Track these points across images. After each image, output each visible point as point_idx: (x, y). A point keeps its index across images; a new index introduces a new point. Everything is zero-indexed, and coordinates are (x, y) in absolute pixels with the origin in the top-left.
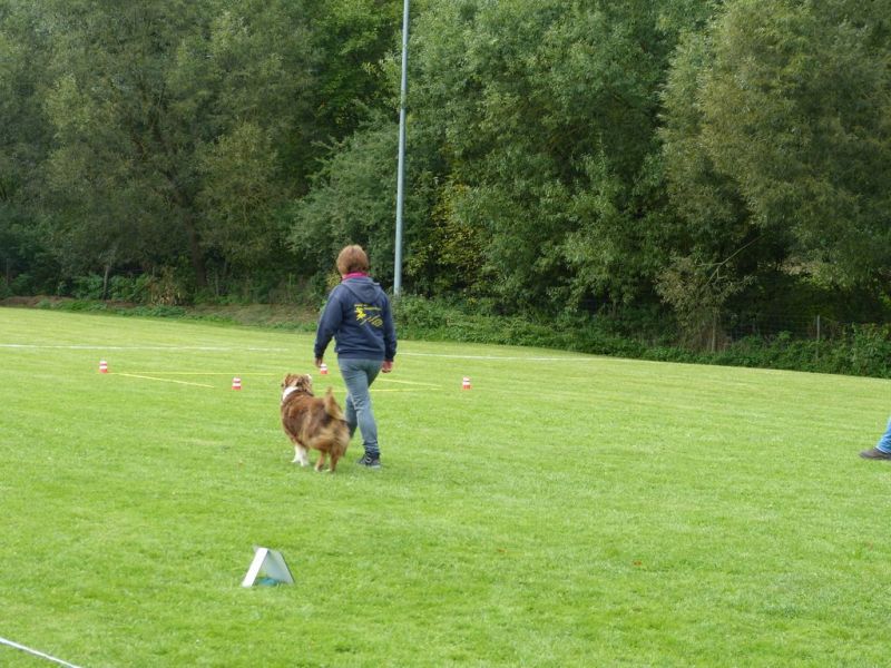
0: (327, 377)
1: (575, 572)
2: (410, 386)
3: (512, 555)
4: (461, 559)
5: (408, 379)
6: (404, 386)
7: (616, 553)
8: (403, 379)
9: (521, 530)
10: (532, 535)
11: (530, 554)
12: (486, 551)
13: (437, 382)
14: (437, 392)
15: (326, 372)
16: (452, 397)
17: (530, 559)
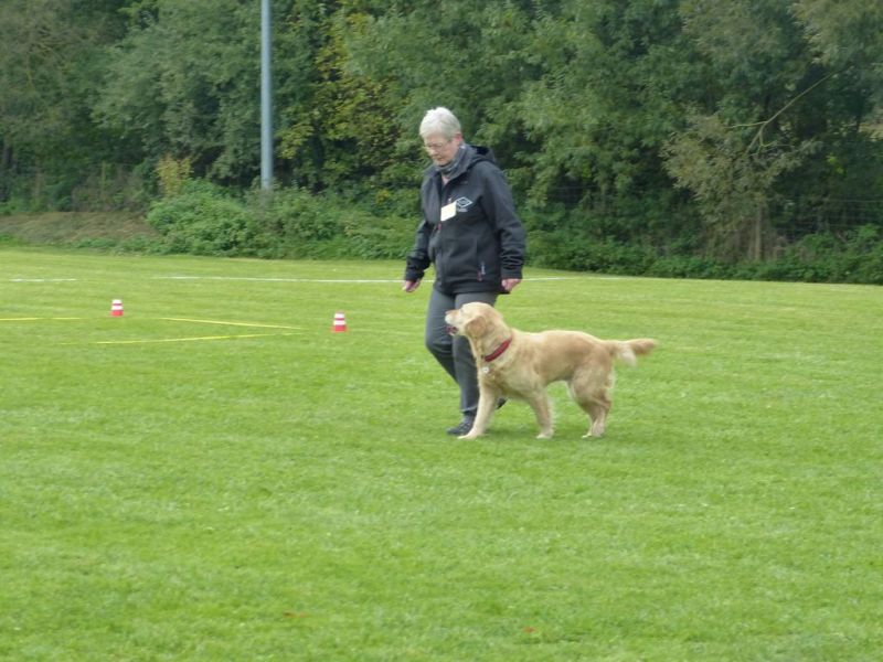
0: (122, 320)
1: (411, 650)
2: (251, 330)
3: (307, 623)
4: (211, 632)
5: (252, 319)
6: (240, 330)
7: (496, 610)
8: (241, 319)
9: (340, 571)
10: (355, 582)
11: (340, 619)
12: (262, 616)
13: (297, 323)
14: (289, 339)
15: (119, 313)
16: (312, 345)
17: (337, 627)
